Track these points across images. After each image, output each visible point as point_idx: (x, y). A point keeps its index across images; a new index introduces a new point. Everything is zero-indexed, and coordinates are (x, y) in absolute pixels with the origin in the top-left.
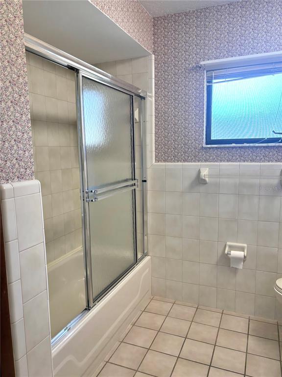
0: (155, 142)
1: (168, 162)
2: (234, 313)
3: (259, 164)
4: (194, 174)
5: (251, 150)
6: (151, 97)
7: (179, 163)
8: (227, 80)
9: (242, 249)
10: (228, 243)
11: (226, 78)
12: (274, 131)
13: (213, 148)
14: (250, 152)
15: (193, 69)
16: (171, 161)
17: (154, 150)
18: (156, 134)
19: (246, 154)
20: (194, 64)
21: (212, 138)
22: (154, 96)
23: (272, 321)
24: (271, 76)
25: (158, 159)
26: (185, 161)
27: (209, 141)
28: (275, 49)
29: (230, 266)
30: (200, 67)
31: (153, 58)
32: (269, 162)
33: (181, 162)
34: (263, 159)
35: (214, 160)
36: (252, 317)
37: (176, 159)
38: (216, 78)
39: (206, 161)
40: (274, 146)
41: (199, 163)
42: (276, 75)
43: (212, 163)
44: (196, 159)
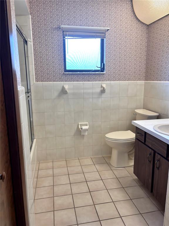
0: (35, 69)
1: (44, 82)
2: (83, 158)
3: (91, 82)
4: (60, 88)
5: (88, 75)
6: (31, 42)
7: (51, 82)
8: (74, 38)
9: (86, 125)
10: (80, 123)
11: (74, 37)
12: (97, 66)
13: (69, 74)
14: (87, 77)
15: (56, 28)
16: (46, 81)
17: (34, 74)
18: (35, 65)
19: (85, 77)
20: (56, 26)
21: (67, 69)
22: (32, 41)
23: (100, 156)
24: (95, 39)
25: (37, 80)
26: (54, 81)
27: (66, 71)
28: (96, 26)
29: (81, 135)
30: (60, 28)
31: (30, 17)
32: (96, 81)
33: (52, 81)
34: (93, 80)
35: (70, 81)
36: (92, 157)
37: (49, 80)
38: (69, 36)
39: (66, 81)
40: (98, 74)
41: (63, 82)
42: (97, 39)
43: (69, 82)
44: (61, 80)
